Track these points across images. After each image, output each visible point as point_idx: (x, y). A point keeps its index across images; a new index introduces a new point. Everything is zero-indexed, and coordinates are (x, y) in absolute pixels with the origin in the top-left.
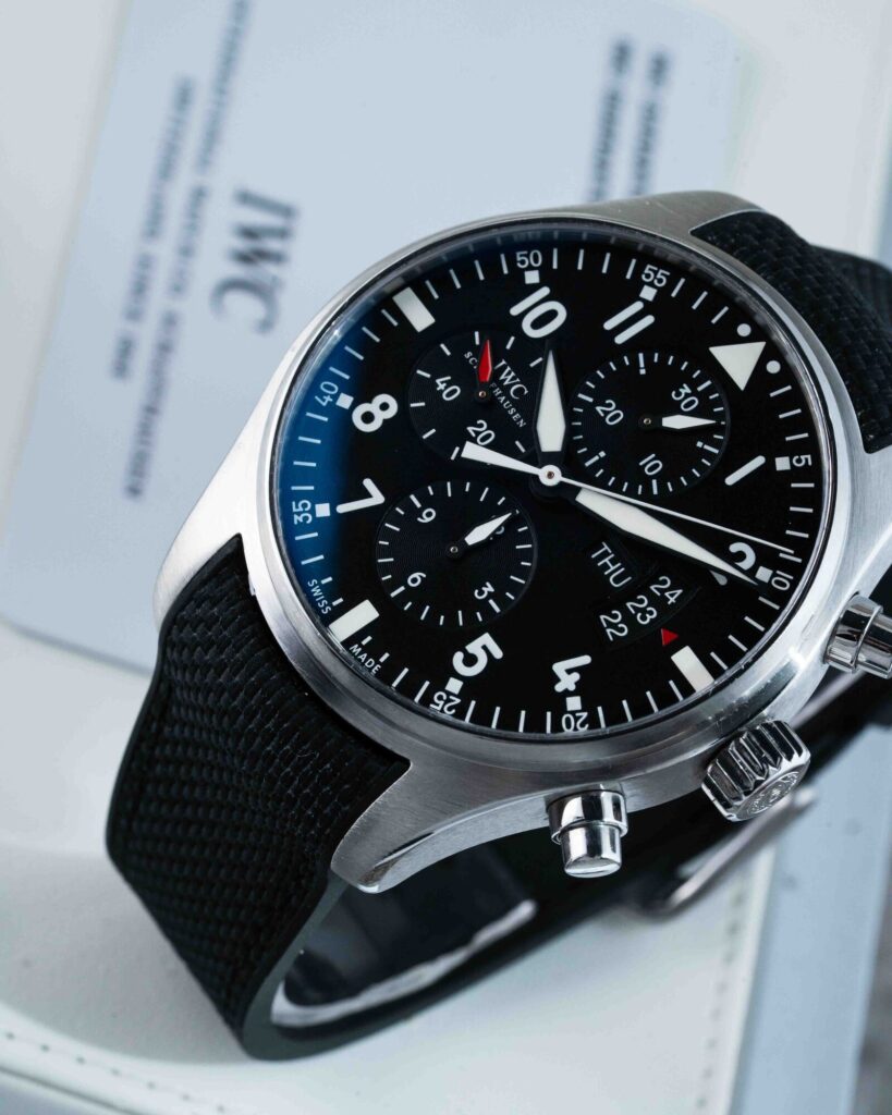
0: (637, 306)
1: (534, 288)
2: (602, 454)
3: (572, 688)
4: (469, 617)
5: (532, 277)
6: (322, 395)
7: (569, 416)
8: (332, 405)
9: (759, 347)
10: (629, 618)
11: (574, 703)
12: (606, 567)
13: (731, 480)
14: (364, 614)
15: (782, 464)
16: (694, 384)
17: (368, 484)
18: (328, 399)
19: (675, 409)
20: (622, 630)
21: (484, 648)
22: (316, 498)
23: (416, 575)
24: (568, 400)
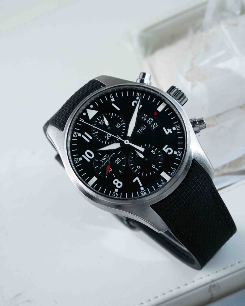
0: (83, 136)
1: (83, 158)
2: (118, 136)
3: (171, 130)
4: (160, 154)
5: (80, 159)
7: (111, 144)
8: (118, 193)
9: (88, 110)
10: (153, 123)
11: (174, 129)
12: (142, 130)
13: (119, 109)
14: (164, 174)
15: (113, 100)
16: (98, 121)
17: (134, 181)
18: (116, 194)
19: (104, 124)
20: (155, 124)
21: (166, 149)
22: (140, 191)
23: (152, 166)
24: (107, 145)
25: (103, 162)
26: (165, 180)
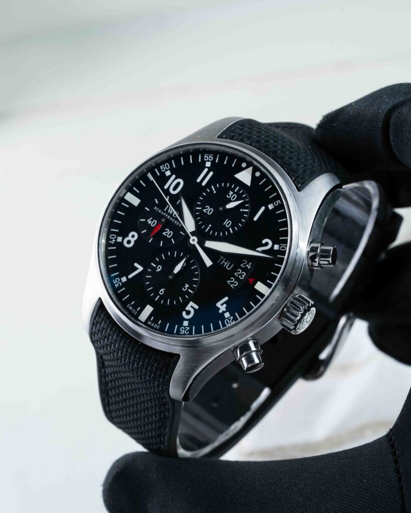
0: (206, 170)
1: (170, 177)
2: (210, 226)
3: (225, 310)
4: (184, 298)
5: (168, 173)
6: (111, 240)
7: (195, 217)
8: (116, 242)
9: (251, 169)
10: (237, 279)
11: (227, 315)
13: (255, 219)
14: (148, 310)
15: (271, 207)
16: (233, 190)
17: (136, 265)
18: (114, 241)
19: (229, 201)
20: (236, 284)
21: (192, 307)
22: (120, 276)
23: (162, 290)
24: (192, 211)
25: (165, 210)
26: (140, 312)
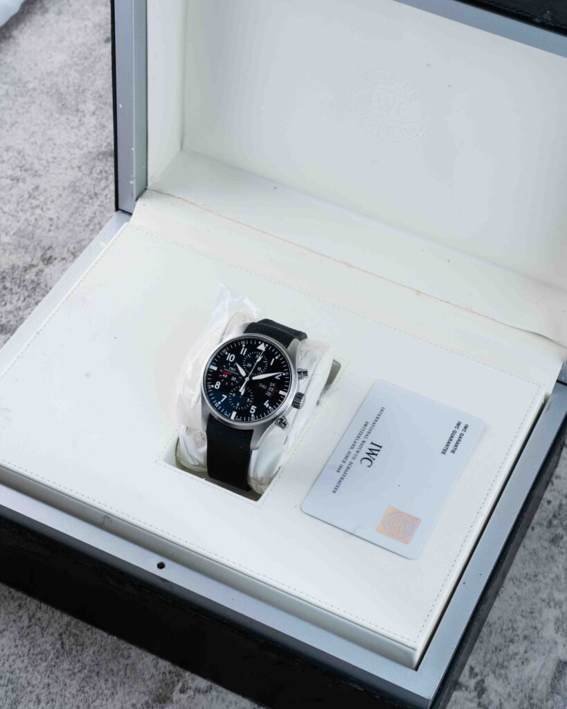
0: (243, 349)
1: (228, 355)
2: (252, 372)
3: (269, 406)
4: (249, 405)
5: (226, 353)
6: (209, 387)
7: (244, 369)
8: (211, 388)
9: (263, 344)
10: (270, 392)
11: (270, 408)
12: (262, 387)
13: (271, 364)
14: (234, 413)
15: (277, 358)
16: (257, 354)
17: (223, 395)
20: (270, 394)
21: (253, 408)
22: (217, 402)
23: (238, 404)
24: (242, 367)
25: (229, 369)
26: (230, 416)
